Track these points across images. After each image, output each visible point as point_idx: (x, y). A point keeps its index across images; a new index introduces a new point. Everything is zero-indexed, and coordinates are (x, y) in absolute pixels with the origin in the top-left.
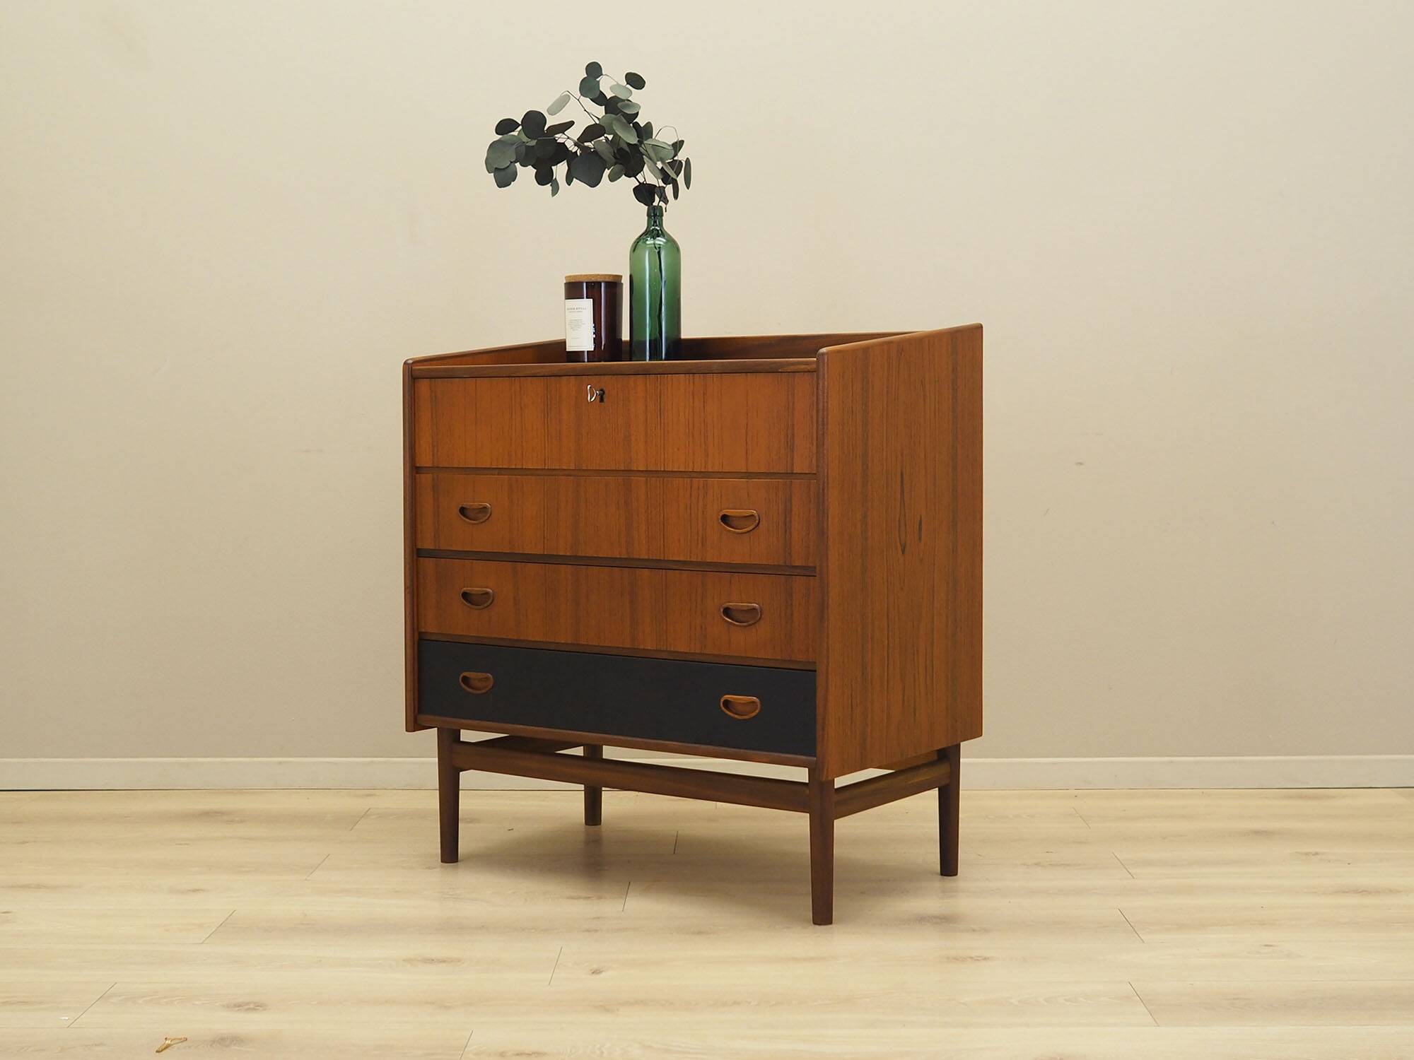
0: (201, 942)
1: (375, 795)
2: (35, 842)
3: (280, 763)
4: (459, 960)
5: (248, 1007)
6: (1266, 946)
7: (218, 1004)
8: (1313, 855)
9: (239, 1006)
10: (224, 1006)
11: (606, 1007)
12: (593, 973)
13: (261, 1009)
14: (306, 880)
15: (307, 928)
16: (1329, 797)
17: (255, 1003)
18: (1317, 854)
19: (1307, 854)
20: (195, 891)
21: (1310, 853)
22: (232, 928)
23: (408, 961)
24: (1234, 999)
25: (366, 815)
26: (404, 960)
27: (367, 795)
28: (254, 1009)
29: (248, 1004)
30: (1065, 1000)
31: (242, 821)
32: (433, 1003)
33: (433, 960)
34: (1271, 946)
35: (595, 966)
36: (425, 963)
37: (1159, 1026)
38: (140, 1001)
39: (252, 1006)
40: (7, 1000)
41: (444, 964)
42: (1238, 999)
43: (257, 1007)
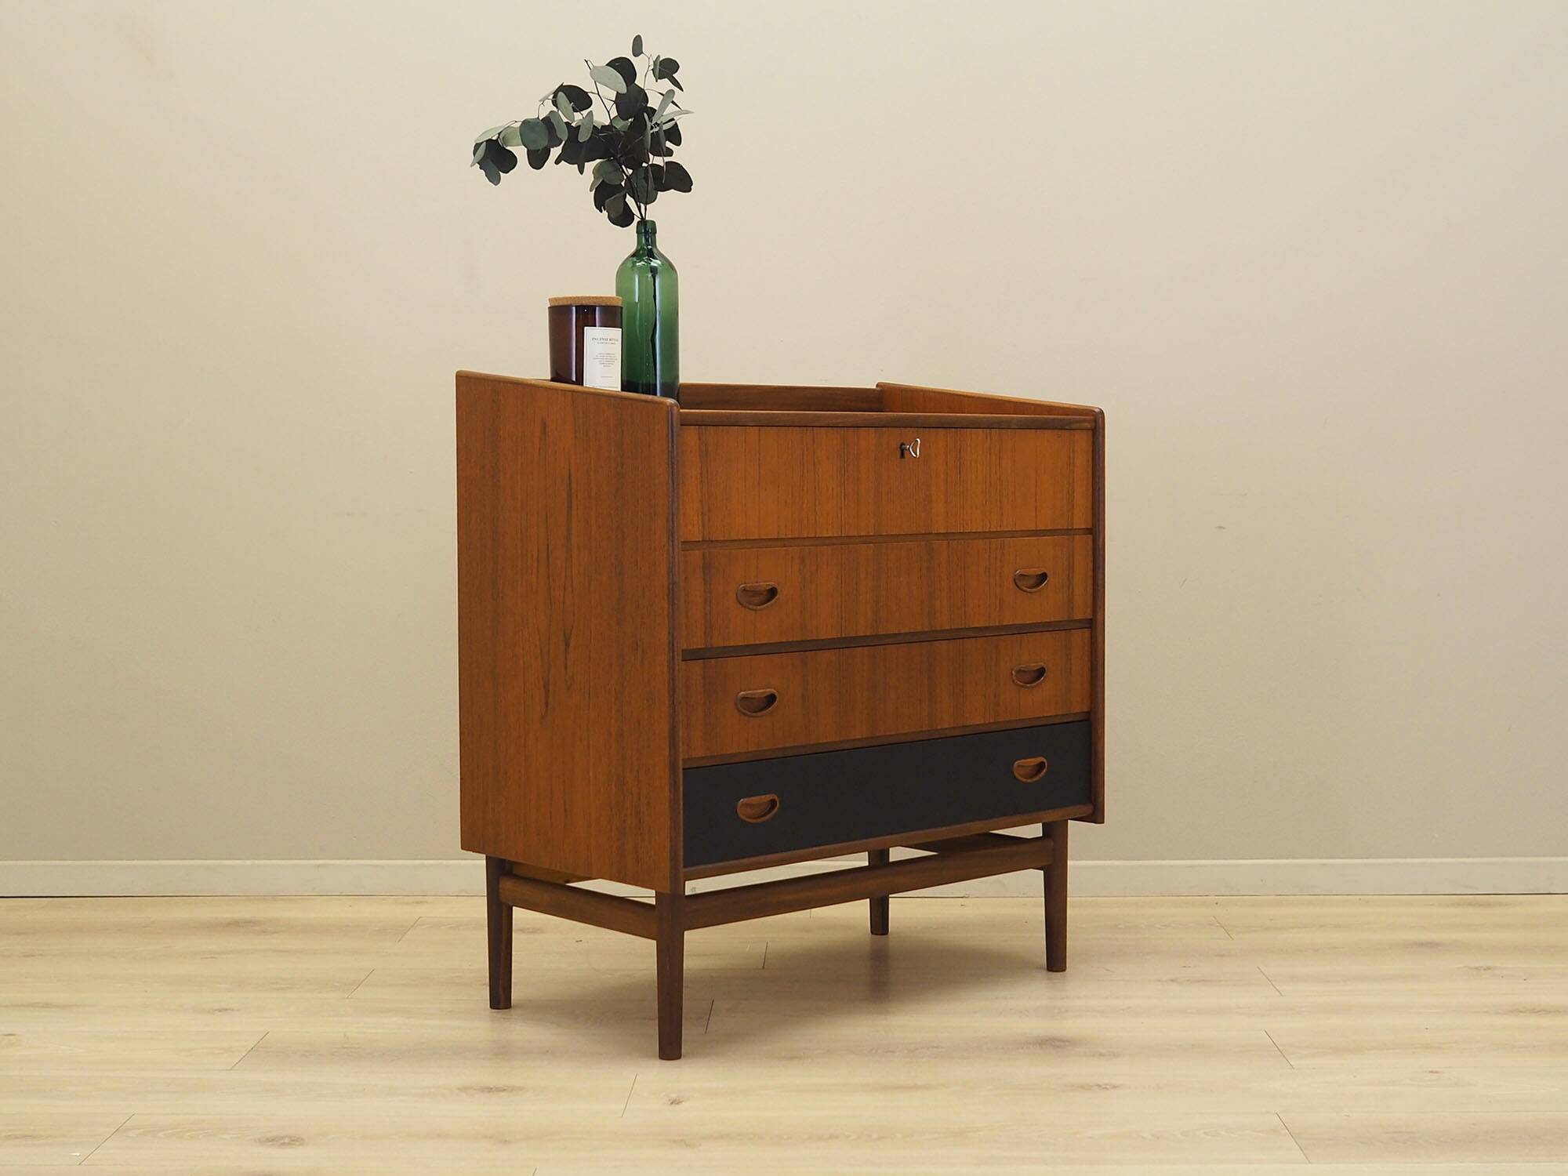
0: (229, 1068)
1: (426, 902)
2: (41, 955)
3: (319, 866)
4: (521, 1089)
5: (282, 1141)
6: (1431, 1072)
7: (248, 1138)
8: (1485, 969)
9: (273, 1140)
10: (255, 1141)
11: (684, 1141)
12: (672, 1103)
13: (297, 1143)
14: (348, 998)
15: (350, 1053)
16: (1501, 904)
17: (290, 1137)
18: (1488, 968)
19: (1477, 969)
20: (222, 1010)
21: (1481, 967)
22: (265, 1052)
23: (464, 1089)
24: (1395, 1132)
25: (414, 925)
26: (459, 1089)
27: (417, 903)
28: (289, 1144)
29: (283, 1138)
30: (1205, 1133)
31: (275, 932)
32: (491, 1138)
33: (491, 1089)
34: (1437, 1072)
35: (674, 1096)
36: (482, 1092)
37: (1310, 1163)
38: (161, 1135)
39: (287, 1140)
40: (10, 1133)
41: (502, 1094)
42: (1400, 1132)
43: (294, 1141)
